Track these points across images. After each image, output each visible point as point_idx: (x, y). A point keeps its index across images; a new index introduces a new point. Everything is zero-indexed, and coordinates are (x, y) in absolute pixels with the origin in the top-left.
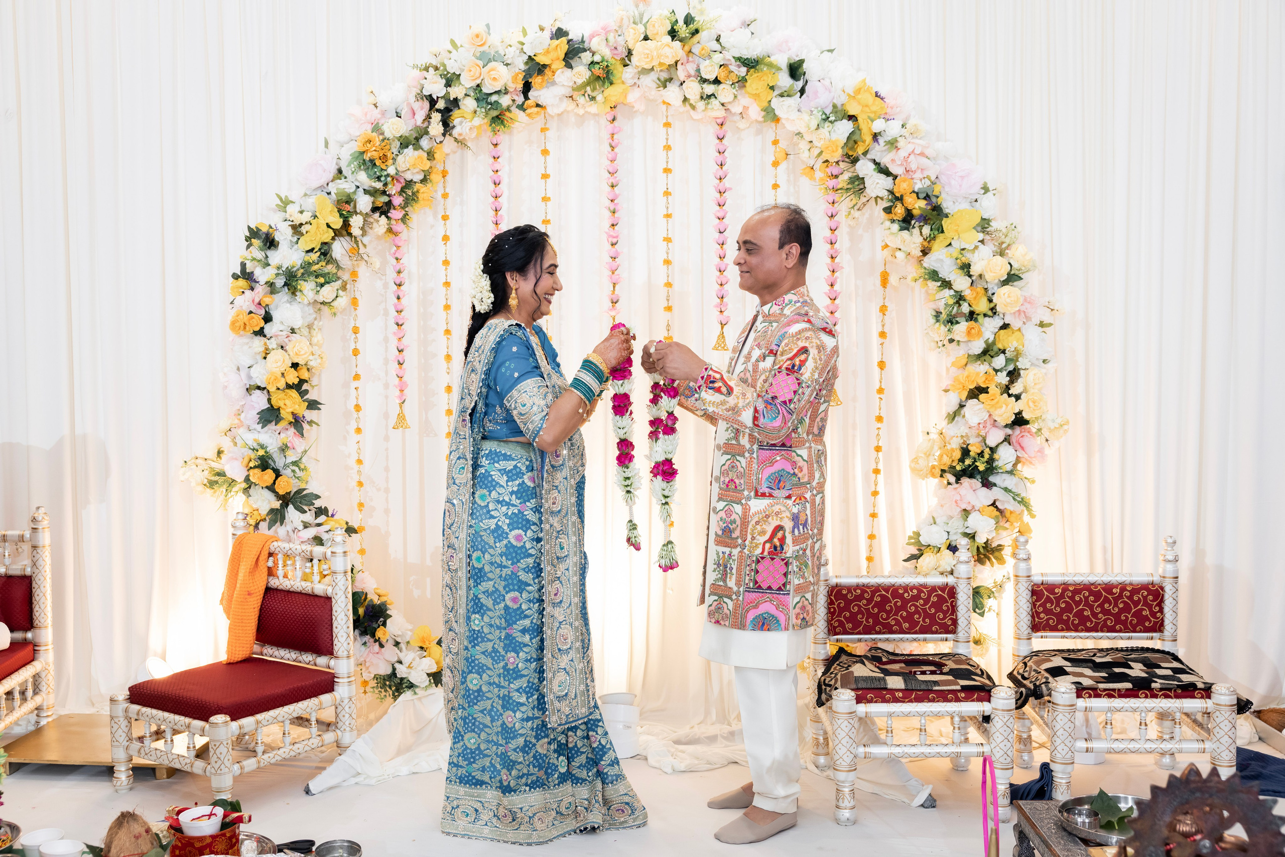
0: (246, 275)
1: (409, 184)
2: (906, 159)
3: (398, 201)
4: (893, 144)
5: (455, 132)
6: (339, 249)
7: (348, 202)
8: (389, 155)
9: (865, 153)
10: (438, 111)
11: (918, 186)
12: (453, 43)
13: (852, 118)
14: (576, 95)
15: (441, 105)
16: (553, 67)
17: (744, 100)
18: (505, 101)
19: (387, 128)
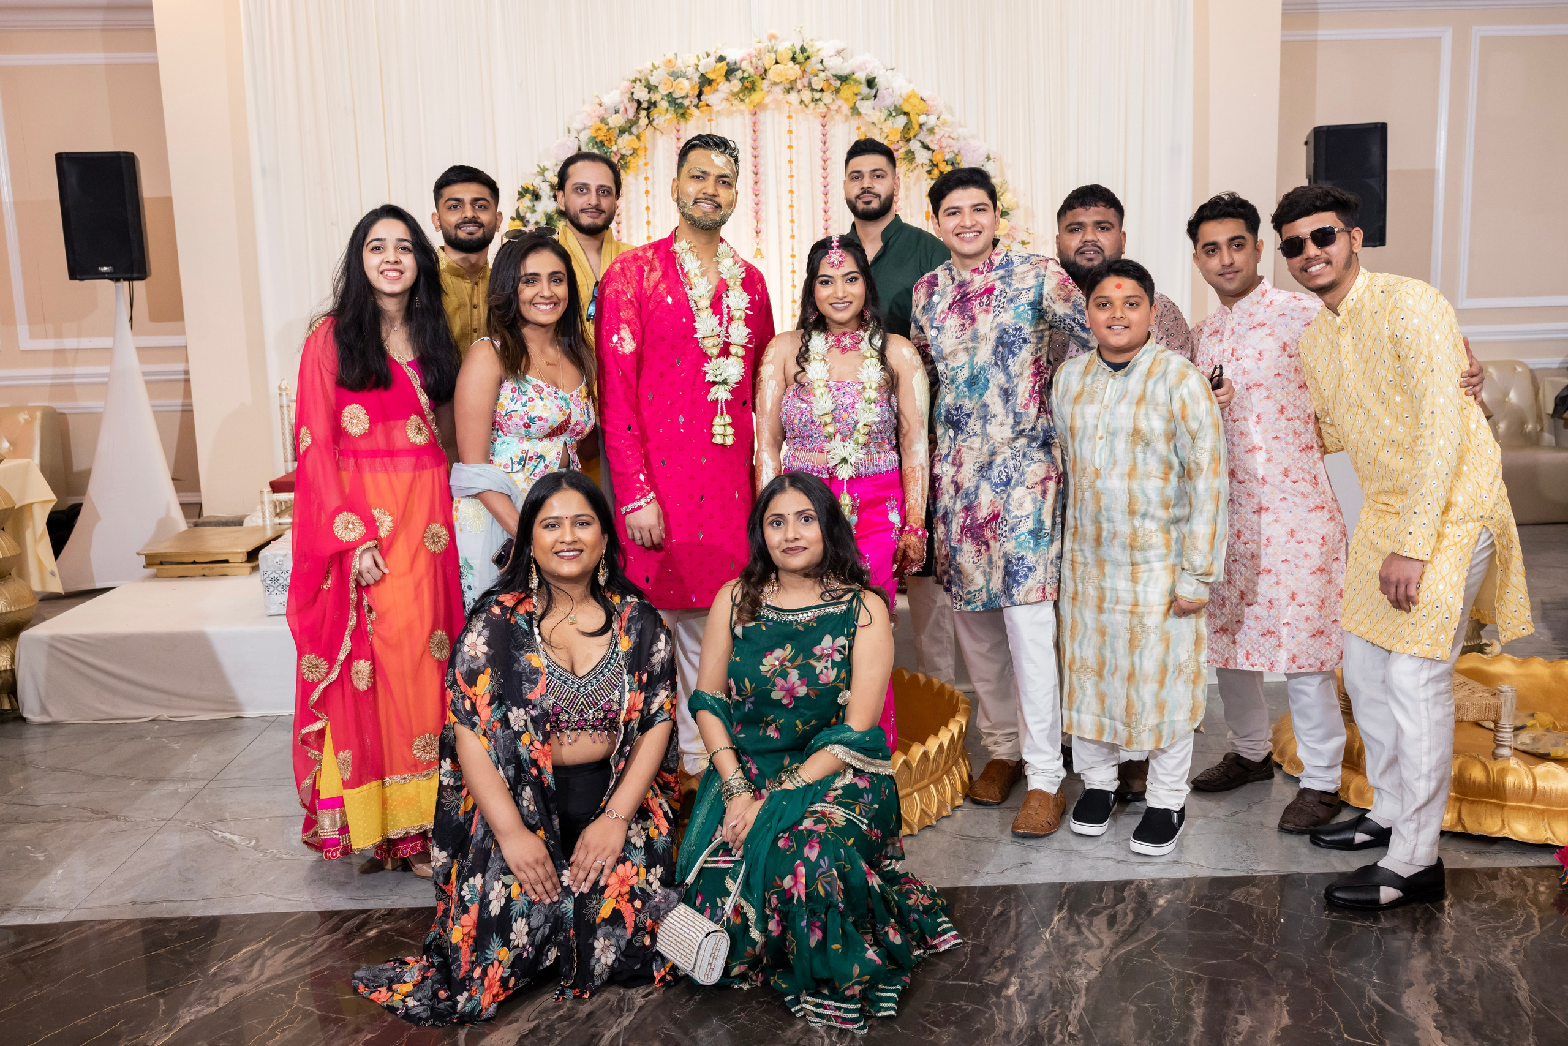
0: (520, 217)
1: (623, 157)
2: (939, 140)
4: (931, 131)
5: (654, 123)
8: (612, 138)
9: (915, 136)
10: (644, 109)
11: (947, 157)
12: (653, 65)
13: (906, 114)
14: (731, 98)
15: (645, 105)
16: (718, 80)
17: (839, 102)
18: (686, 102)
19: (610, 120)
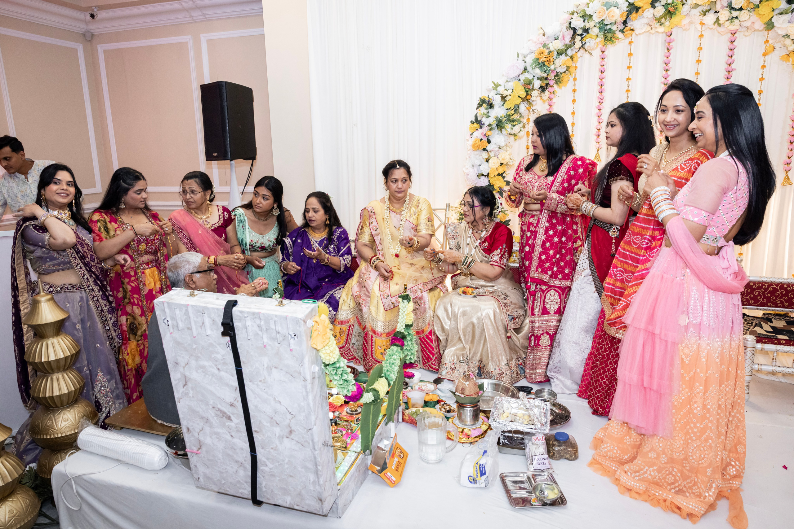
0: (477, 121)
1: (559, 73)
3: (552, 83)
5: (586, 46)
6: (523, 108)
7: (529, 84)
8: (551, 59)
10: (578, 35)
14: (653, 23)
15: (580, 32)
16: (644, 8)
17: (754, 18)
18: (614, 28)
19: (550, 45)
